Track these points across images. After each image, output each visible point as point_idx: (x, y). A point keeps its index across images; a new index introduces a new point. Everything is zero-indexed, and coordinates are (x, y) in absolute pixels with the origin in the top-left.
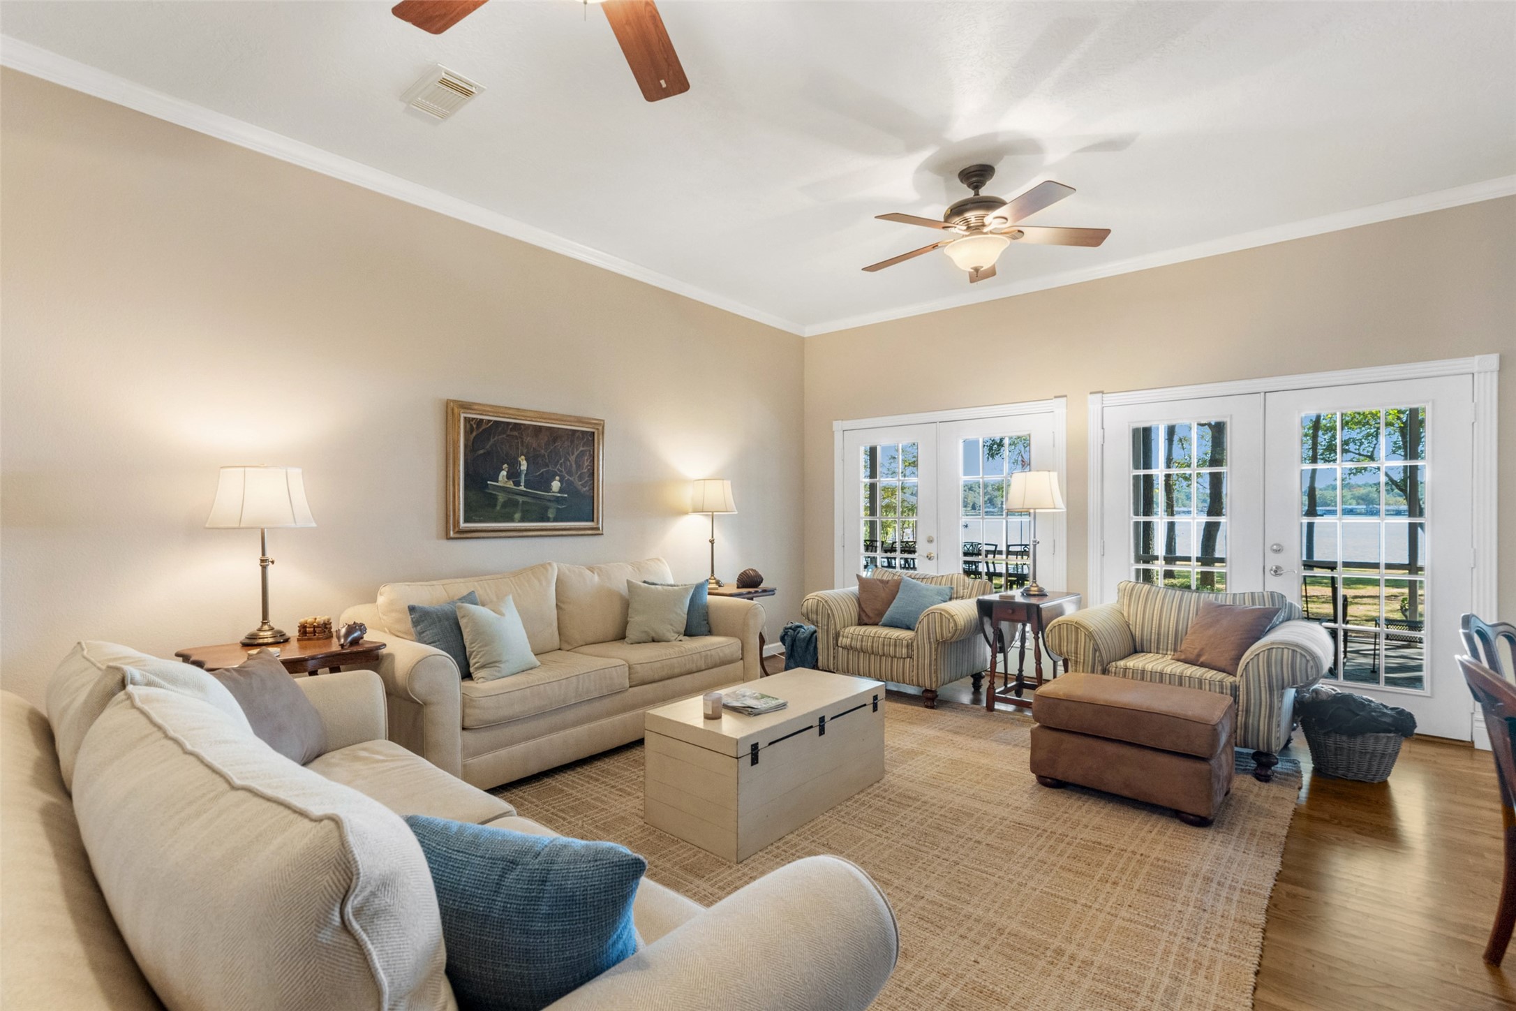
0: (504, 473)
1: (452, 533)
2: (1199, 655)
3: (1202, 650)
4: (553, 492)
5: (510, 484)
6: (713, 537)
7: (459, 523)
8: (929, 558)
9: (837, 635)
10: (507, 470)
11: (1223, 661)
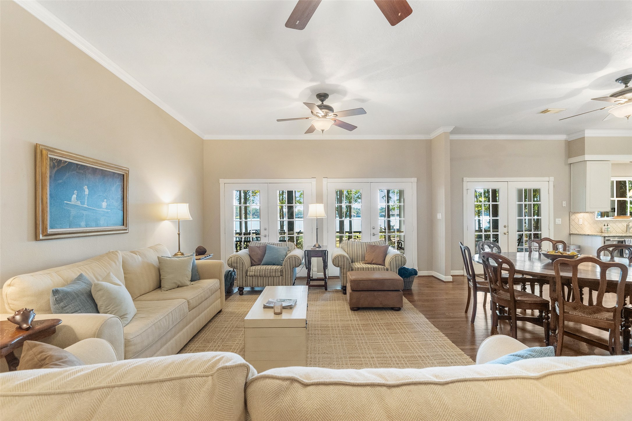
0: (74, 196)
1: (41, 236)
2: (372, 261)
3: (373, 259)
4: (103, 209)
5: (79, 204)
6: (179, 232)
7: (46, 229)
8: (265, 236)
9: (247, 271)
10: (76, 194)
11: (380, 262)
